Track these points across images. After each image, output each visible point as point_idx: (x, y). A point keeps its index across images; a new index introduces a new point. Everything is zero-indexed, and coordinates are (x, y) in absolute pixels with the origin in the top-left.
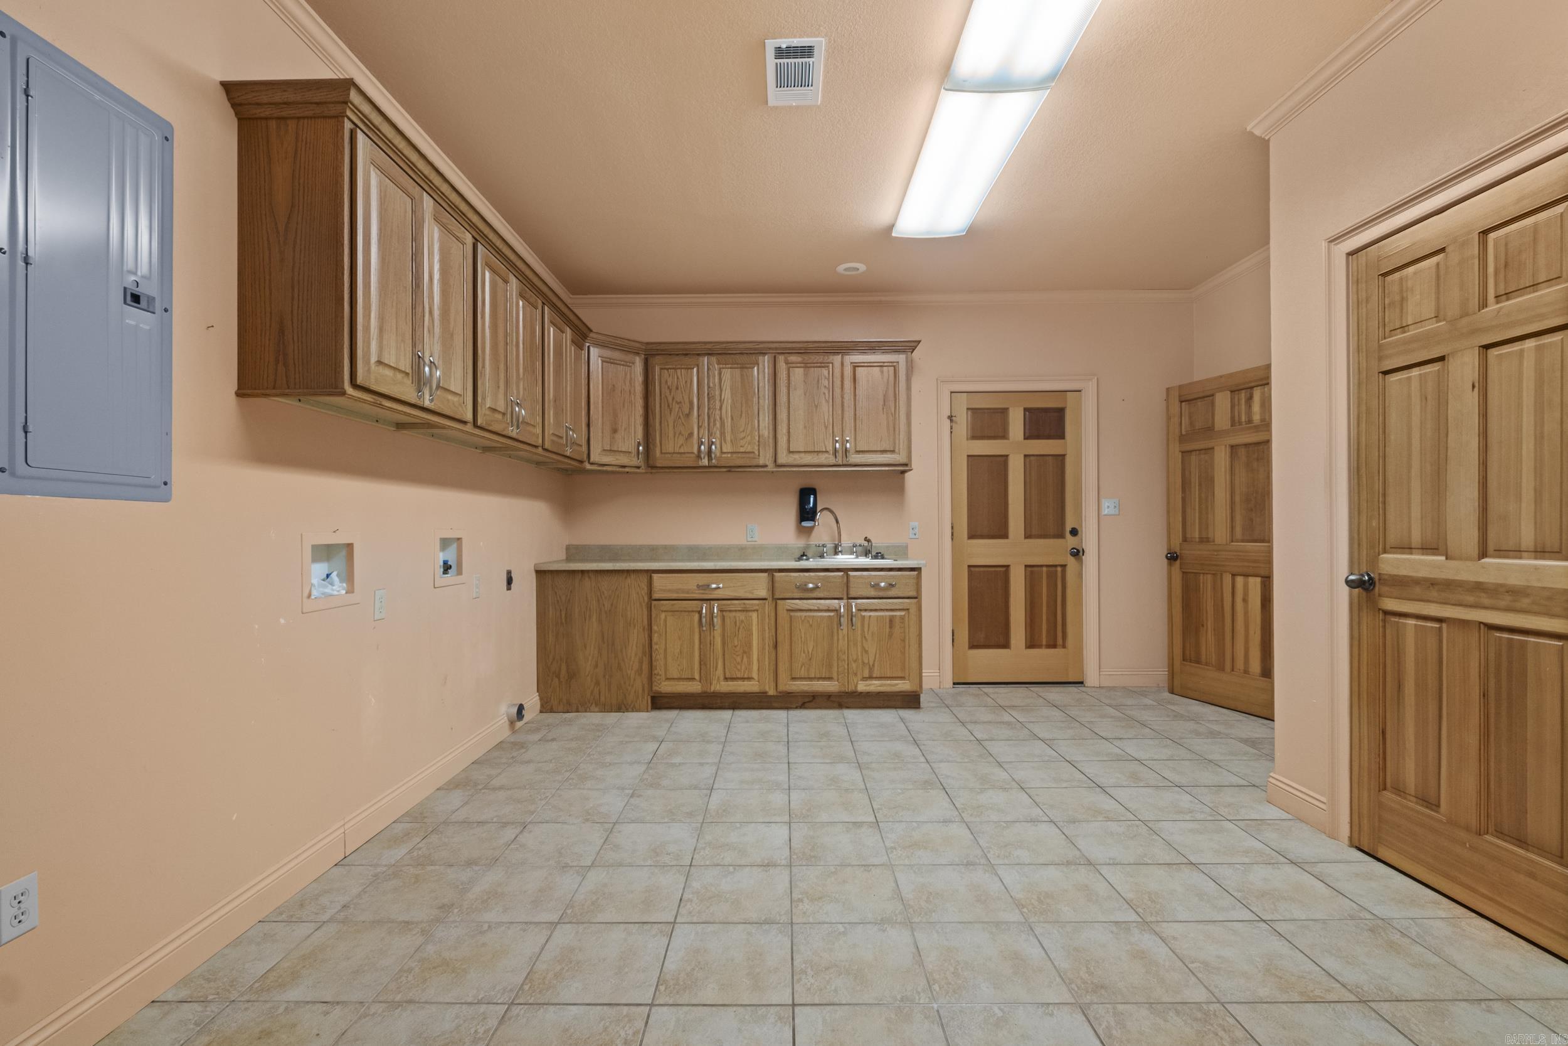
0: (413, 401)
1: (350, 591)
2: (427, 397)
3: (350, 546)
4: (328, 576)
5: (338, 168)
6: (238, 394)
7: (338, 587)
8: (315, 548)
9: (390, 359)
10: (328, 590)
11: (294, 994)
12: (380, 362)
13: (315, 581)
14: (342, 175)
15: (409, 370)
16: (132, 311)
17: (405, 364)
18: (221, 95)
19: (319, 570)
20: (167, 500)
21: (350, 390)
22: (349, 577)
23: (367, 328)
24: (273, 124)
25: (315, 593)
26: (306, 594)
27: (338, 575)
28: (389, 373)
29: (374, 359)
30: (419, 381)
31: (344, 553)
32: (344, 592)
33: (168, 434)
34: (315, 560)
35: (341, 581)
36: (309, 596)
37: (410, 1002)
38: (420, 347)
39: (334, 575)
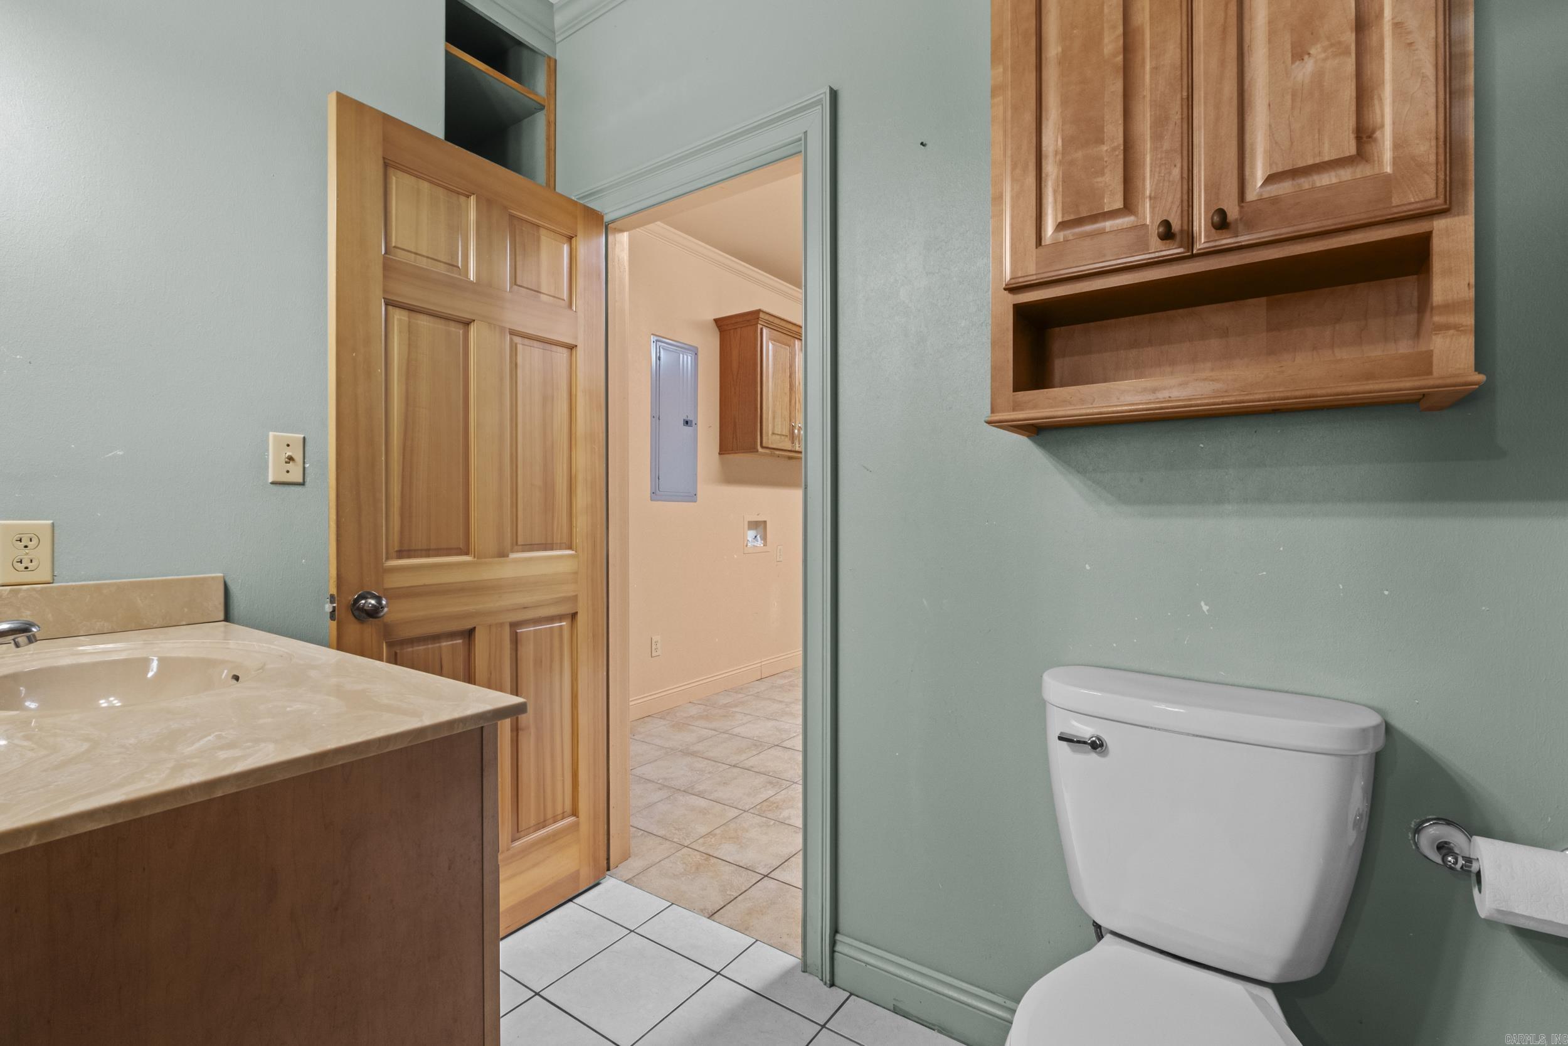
0: (790, 449)
1: (765, 545)
2: (797, 445)
3: (765, 522)
4: (756, 537)
5: (755, 348)
6: (719, 454)
7: (759, 543)
8: (749, 523)
9: (778, 430)
10: (755, 544)
11: (737, 709)
12: (773, 434)
13: (750, 539)
14: (757, 351)
15: (788, 434)
16: (686, 428)
17: (786, 431)
18: (714, 323)
19: (751, 534)
20: (695, 502)
21: (760, 450)
22: (764, 538)
23: (767, 419)
24: (732, 331)
25: (749, 544)
26: (745, 544)
27: (760, 537)
28: (778, 437)
29: (770, 433)
30: (793, 437)
31: (763, 525)
32: (762, 545)
33: (696, 474)
34: (749, 528)
35: (761, 540)
36: (747, 546)
37: (776, 720)
38: (794, 420)
39: (758, 536)
